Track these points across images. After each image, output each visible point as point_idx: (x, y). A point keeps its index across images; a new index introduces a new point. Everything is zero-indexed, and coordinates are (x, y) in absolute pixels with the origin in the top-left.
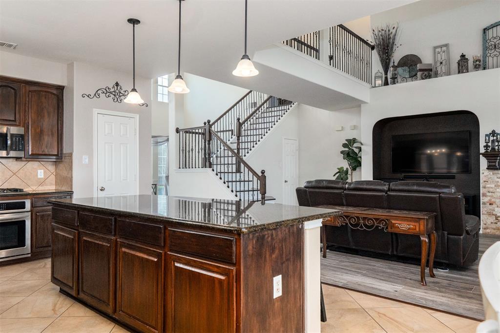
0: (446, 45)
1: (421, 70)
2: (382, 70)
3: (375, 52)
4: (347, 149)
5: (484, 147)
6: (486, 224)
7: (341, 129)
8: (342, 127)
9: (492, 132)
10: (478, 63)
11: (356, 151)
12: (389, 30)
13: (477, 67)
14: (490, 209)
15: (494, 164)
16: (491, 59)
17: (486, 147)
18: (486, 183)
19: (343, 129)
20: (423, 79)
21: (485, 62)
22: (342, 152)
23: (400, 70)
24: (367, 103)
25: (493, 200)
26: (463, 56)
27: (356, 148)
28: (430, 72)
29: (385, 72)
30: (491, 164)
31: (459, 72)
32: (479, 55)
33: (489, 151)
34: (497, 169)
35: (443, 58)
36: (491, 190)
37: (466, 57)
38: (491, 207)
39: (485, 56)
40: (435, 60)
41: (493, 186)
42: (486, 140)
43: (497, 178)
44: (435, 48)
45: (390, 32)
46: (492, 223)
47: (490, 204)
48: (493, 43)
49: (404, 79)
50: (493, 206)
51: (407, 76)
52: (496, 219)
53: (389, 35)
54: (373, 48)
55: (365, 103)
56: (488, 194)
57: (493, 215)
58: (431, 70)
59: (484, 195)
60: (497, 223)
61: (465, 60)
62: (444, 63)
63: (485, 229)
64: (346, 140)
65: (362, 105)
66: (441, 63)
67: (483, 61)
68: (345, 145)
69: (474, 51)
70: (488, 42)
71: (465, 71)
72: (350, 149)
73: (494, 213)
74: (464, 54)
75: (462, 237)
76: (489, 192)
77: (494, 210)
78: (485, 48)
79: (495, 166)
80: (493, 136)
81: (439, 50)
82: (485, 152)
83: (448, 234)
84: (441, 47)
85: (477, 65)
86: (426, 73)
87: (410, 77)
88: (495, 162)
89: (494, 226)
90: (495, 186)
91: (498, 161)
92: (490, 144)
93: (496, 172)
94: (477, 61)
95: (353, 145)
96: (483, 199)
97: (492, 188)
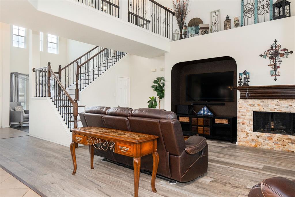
0: (218, 11)
1: (201, 28)
2: (179, 30)
3: (175, 17)
4: (156, 84)
5: (239, 82)
6: (240, 138)
7: (155, 71)
8: (155, 69)
9: (245, 71)
10: (237, 22)
11: (162, 85)
12: (184, 2)
13: (237, 25)
14: (243, 128)
15: (245, 95)
16: (246, 19)
17: (240, 82)
18: (240, 108)
19: (156, 70)
20: (202, 34)
21: (242, 21)
22: (153, 87)
23: (189, 29)
24: (168, 52)
25: (245, 121)
26: (228, 17)
27: (162, 83)
28: (207, 30)
29: (180, 31)
30: (243, 95)
31: (225, 29)
32: (238, 17)
33: (242, 85)
34: (246, 98)
35: (216, 20)
36: (243, 114)
37: (230, 18)
38: (243, 126)
39: (242, 17)
40: (211, 21)
41: (245, 111)
42: (239, 77)
43: (248, 105)
44: (212, 13)
45: (184, 3)
46: (244, 137)
47: (243, 124)
48: (248, 8)
49: (192, 35)
50: (244, 125)
51: (194, 33)
52: (247, 135)
53: (184, 5)
54: (174, 14)
55: (167, 52)
56: (242, 117)
57: (244, 131)
58: (208, 28)
59: (239, 118)
60: (247, 138)
61: (228, 21)
62: (217, 24)
63: (239, 142)
64: (157, 78)
65: (165, 53)
66: (215, 23)
67: (241, 21)
68: (155, 82)
69: (235, 14)
70: (245, 7)
71: (228, 28)
72: (158, 84)
73: (245, 130)
74: (228, 16)
75: (179, 157)
76: (242, 115)
77: (245, 128)
78: (243, 12)
79: (245, 96)
80: (245, 74)
81: (214, 14)
82: (239, 86)
83: (170, 154)
84: (215, 12)
85: (236, 23)
86: (205, 30)
87: (196, 34)
88: (245, 94)
89: (245, 140)
90: (246, 111)
91: (247, 92)
92: (243, 80)
93: (247, 100)
94: (237, 21)
95: (160, 81)
96: (239, 120)
97: (244, 112)
